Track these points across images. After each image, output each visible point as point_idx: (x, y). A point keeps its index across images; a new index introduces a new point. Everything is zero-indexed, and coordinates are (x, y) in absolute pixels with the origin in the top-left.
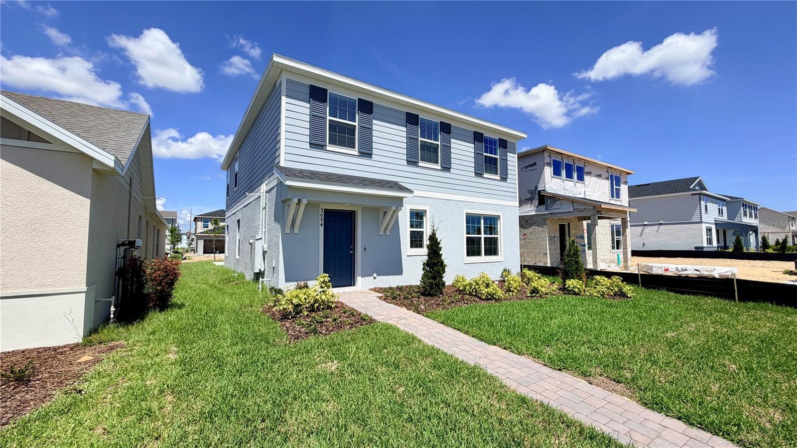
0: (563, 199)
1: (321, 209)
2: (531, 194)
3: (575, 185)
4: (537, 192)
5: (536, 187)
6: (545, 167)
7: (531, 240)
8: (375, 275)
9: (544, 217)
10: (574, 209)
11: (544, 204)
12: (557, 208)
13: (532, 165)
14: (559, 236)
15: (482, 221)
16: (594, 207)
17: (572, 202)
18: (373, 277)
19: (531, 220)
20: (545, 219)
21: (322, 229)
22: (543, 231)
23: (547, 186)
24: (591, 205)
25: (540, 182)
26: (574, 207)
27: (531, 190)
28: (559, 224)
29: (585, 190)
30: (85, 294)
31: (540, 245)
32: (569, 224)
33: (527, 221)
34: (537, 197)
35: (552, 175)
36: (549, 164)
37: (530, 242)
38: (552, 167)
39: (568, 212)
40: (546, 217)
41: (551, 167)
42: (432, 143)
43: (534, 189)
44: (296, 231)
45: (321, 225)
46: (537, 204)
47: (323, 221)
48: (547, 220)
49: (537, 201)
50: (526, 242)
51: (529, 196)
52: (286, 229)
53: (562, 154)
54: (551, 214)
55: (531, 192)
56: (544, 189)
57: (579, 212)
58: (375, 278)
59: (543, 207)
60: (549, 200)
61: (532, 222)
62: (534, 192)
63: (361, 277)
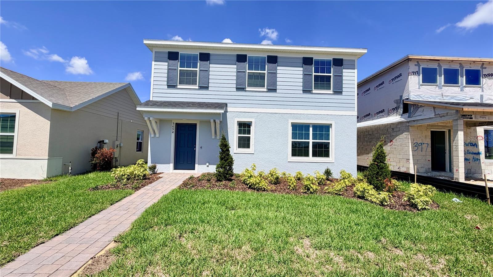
0: (425, 106)
1: (173, 123)
2: (397, 103)
3: (462, 90)
4: (402, 101)
5: (401, 97)
6: (410, 76)
7: (396, 147)
8: (208, 164)
9: (408, 124)
10: (435, 115)
11: (408, 112)
12: (419, 115)
13: (398, 77)
14: (430, 142)
15: (311, 129)
16: (457, 111)
17: (434, 108)
18: (206, 166)
19: (397, 128)
20: (408, 126)
21: (173, 135)
22: (406, 138)
23: (411, 94)
24: (454, 110)
25: (405, 91)
26: (435, 112)
27: (397, 100)
28: (431, 131)
29: (482, 93)
30: (47, 160)
31: (403, 151)
32: (449, 131)
33: (393, 129)
34: (402, 106)
35: (421, 83)
36: (416, 73)
37: (395, 148)
38: (421, 75)
39: (430, 118)
40: (409, 124)
41: (419, 75)
42: (260, 73)
43: (399, 98)
44: (157, 135)
45: (173, 132)
46: (402, 112)
47: (174, 130)
48: (410, 127)
49: (402, 110)
50: (392, 148)
51: (395, 105)
52: (152, 135)
53: (438, 60)
54: (414, 121)
55: (397, 102)
56: (408, 97)
57: (441, 117)
58: (208, 166)
59: (407, 115)
60: (412, 108)
61: (398, 130)
62: (399, 101)
63: (197, 165)
